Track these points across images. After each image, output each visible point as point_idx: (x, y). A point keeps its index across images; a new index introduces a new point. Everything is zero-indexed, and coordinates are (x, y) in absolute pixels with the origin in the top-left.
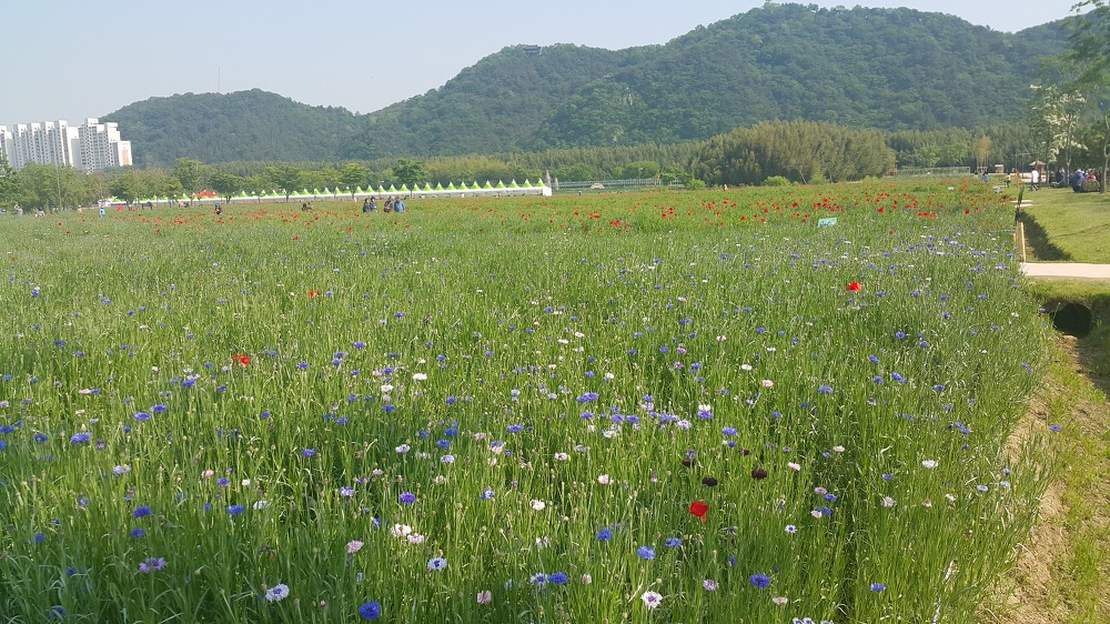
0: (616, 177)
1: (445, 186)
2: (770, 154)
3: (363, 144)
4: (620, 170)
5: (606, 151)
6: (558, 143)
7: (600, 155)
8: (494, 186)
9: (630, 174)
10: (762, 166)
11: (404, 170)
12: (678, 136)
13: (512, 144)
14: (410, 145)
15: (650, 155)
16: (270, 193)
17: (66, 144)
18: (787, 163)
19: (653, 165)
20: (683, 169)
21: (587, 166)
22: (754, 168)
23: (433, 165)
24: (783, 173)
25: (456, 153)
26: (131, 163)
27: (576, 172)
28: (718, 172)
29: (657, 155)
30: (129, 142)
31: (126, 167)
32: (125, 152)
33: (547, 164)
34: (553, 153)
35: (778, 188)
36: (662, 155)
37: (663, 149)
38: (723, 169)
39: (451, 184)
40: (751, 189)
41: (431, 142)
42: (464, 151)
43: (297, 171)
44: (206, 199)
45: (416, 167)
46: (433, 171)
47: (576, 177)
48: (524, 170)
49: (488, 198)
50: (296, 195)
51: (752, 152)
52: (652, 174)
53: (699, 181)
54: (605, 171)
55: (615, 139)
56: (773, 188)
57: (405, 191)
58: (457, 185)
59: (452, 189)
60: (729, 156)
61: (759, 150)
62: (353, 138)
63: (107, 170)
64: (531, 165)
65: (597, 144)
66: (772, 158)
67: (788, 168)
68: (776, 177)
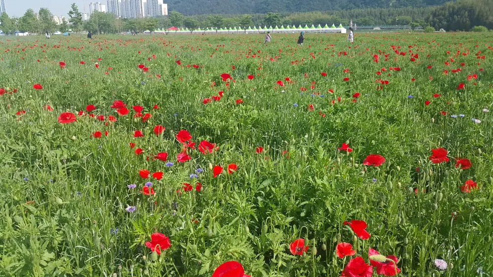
0: (387, 24)
2: (477, 13)
3: (265, 6)
4: (390, 20)
5: (385, 10)
6: (361, 6)
9: (393, 23)
10: (471, 20)
12: (425, 4)
13: (337, 7)
14: (287, 7)
15: (408, 13)
17: (141, 5)
18: (487, 19)
19: (408, 18)
20: (424, 21)
21: (372, 18)
22: (466, 22)
23: (296, 16)
24: (484, 25)
25: (308, 11)
26: (167, 14)
27: (366, 21)
28: (445, 23)
29: (412, 13)
30: (166, 5)
31: (165, 16)
32: (165, 9)
33: (352, 16)
34: (356, 11)
35: (480, 33)
36: (414, 13)
37: (415, 10)
38: (448, 21)
39: (300, 26)
40: (464, 33)
41: (297, 5)
42: (312, 10)
43: (221, 18)
46: (294, 19)
47: (366, 23)
48: (340, 20)
50: (221, 30)
51: (466, 12)
52: (407, 23)
53: (432, 28)
54: (382, 20)
55: (391, 4)
56: (477, 33)
57: (271, 29)
60: (452, 14)
61: (471, 11)
62: (261, 3)
63: (158, 17)
64: (343, 16)
65: (381, 7)
66: (478, 15)
67: (487, 21)
68: (480, 26)
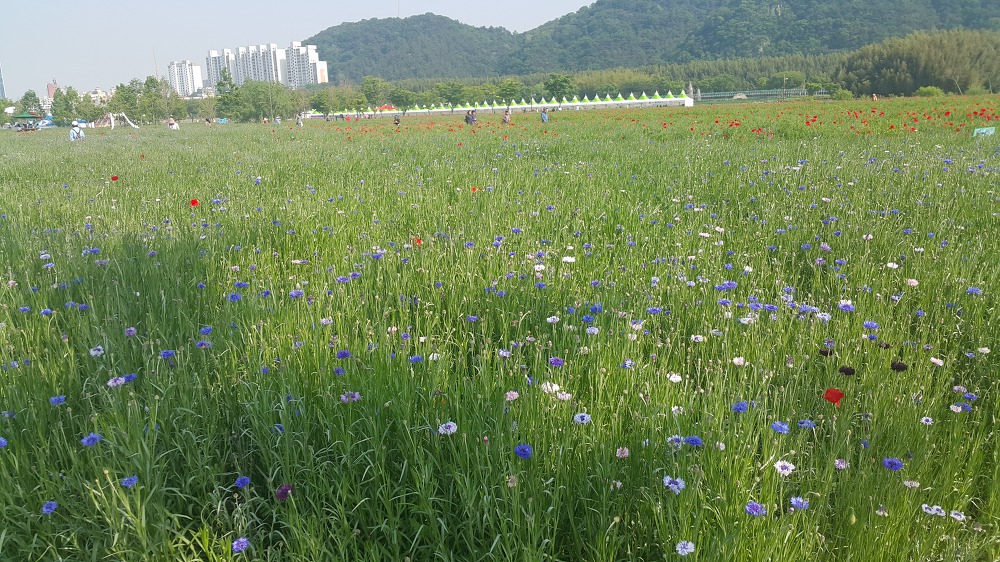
0: (760, 88)
1: (591, 98)
2: (923, 64)
3: (519, 61)
4: (764, 80)
5: (752, 62)
6: (703, 55)
7: (745, 65)
8: (638, 98)
9: (774, 84)
10: (914, 76)
11: (554, 85)
12: (826, 46)
13: (657, 58)
14: (561, 61)
15: (795, 65)
16: (438, 106)
17: (276, 64)
18: (941, 73)
19: (799, 75)
20: (829, 79)
21: (730, 76)
22: (905, 79)
23: (582, 78)
24: (937, 84)
25: (603, 67)
26: (327, 81)
27: (719, 82)
28: (867, 83)
29: (805, 66)
30: (325, 63)
31: (323, 84)
32: (322, 71)
33: (690, 75)
34: (696, 65)
35: (930, 99)
36: (809, 65)
37: (810, 59)
38: (872, 79)
39: (597, 97)
40: (899, 101)
41: (579, 57)
42: (610, 65)
43: (461, 87)
44: (386, 112)
45: (565, 81)
46: (580, 85)
47: (718, 87)
48: (670, 83)
49: (632, 109)
50: (460, 108)
51: (904, 62)
52: (798, 84)
53: (846, 91)
54: (749, 82)
55: (761, 50)
56: (925, 98)
57: (554, 103)
58: (603, 97)
59: (598, 101)
60: (878, 67)
61: (912, 61)
62: (511, 56)
63: (308, 86)
64: (674, 76)
65: (742, 55)
66: (925, 68)
67: (943, 77)
68: (929, 87)
